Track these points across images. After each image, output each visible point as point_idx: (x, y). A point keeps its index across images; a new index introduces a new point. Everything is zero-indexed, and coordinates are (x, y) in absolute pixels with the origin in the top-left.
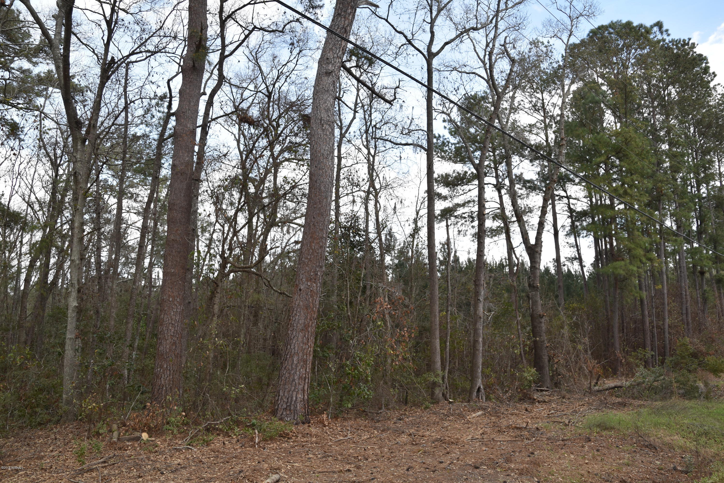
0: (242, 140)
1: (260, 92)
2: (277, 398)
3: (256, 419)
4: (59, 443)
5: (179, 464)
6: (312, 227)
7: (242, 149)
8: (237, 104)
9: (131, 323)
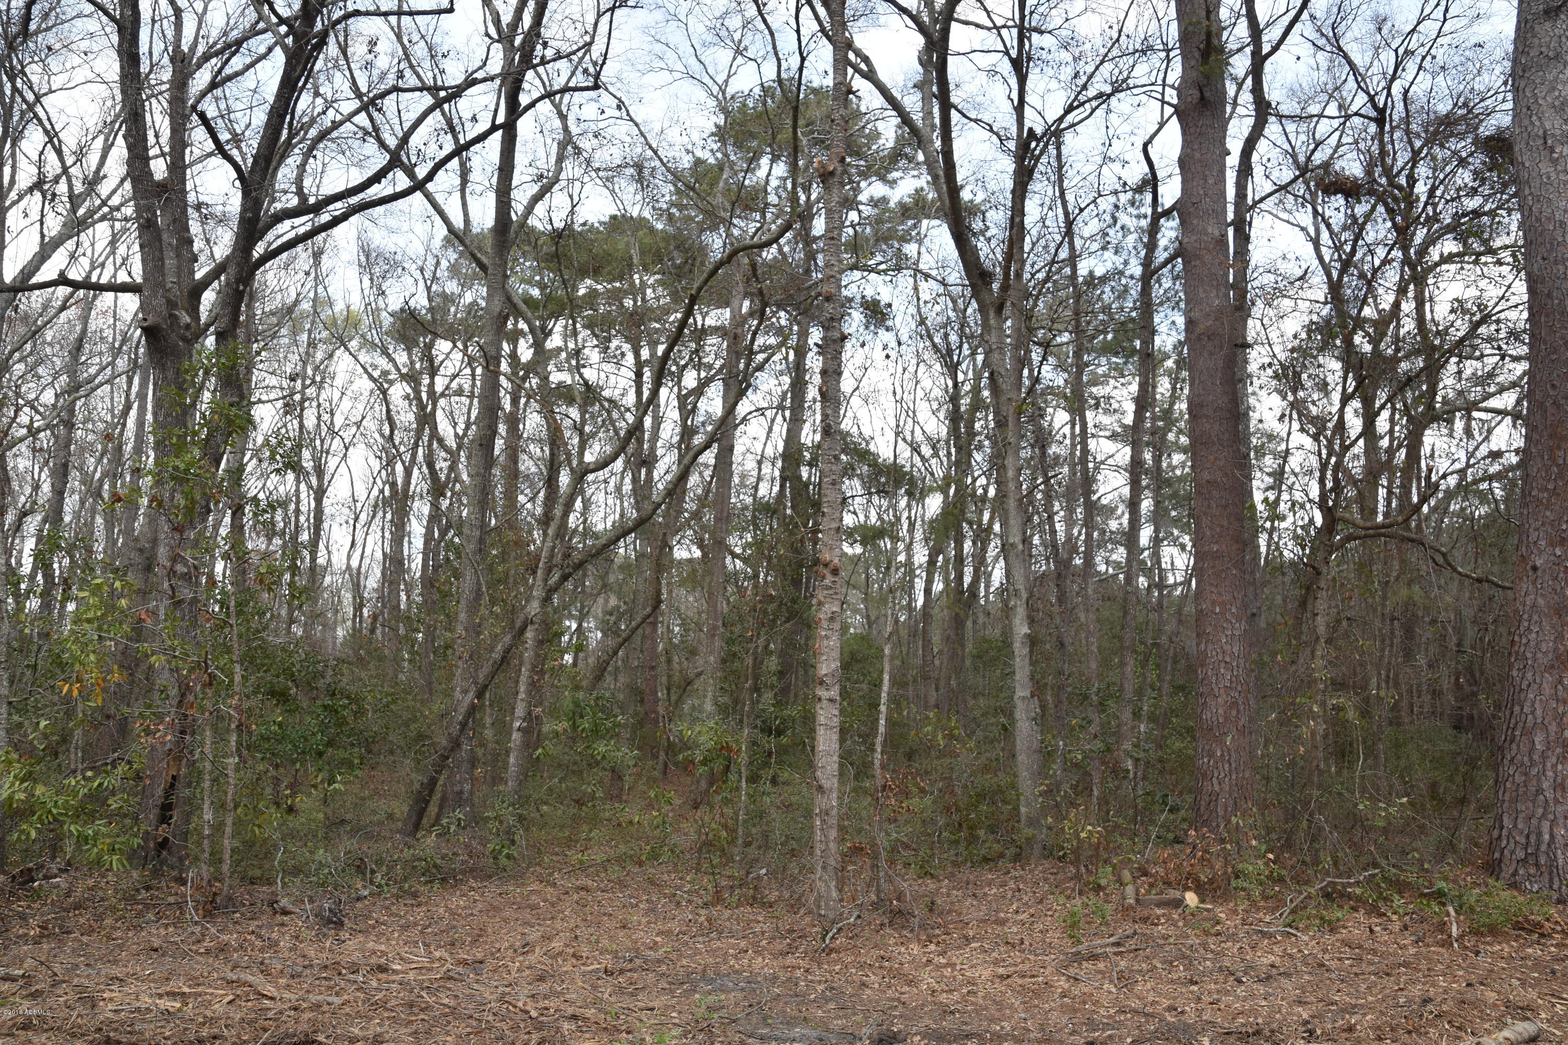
0: (1325, 236)
1: (1356, 114)
2: (1495, 833)
3: (1446, 879)
4: (1026, 898)
5: (1272, 966)
6: (1551, 410)
7: (1327, 259)
8: (1302, 159)
9: (1131, 663)
